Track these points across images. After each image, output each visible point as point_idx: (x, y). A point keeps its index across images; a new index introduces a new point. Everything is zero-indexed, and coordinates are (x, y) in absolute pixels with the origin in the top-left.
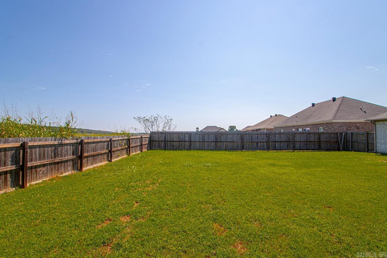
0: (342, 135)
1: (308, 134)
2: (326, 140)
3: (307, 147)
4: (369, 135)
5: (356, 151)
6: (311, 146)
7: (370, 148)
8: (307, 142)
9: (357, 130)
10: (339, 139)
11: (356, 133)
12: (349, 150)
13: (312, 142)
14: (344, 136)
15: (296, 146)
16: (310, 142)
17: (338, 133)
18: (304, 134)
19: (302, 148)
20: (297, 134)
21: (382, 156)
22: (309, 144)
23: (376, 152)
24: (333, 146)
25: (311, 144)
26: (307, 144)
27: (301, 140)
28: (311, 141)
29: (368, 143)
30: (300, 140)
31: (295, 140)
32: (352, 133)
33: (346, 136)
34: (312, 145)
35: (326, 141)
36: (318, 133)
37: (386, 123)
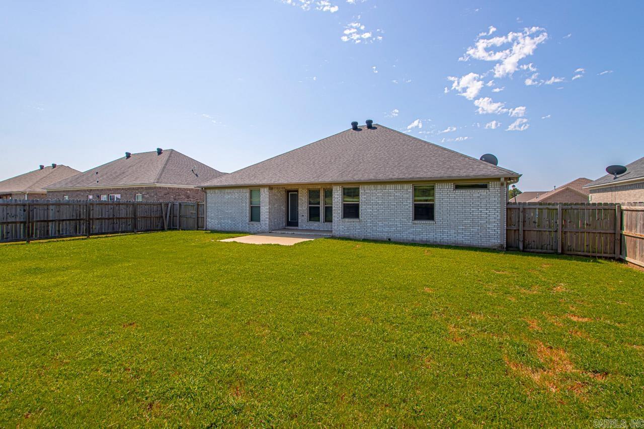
0: (168, 206)
1: (117, 205)
2: (144, 215)
3: (113, 228)
4: (200, 206)
5: (184, 230)
6: (121, 226)
7: (200, 224)
8: (113, 219)
9: (187, 199)
10: (164, 213)
11: (185, 204)
12: (176, 229)
13: (122, 218)
14: (171, 210)
15: (92, 228)
16: (119, 218)
17: (163, 205)
18: (110, 206)
19: (104, 231)
20: (95, 206)
21: (212, 234)
22: (117, 223)
23: (206, 230)
24: (156, 223)
25: (121, 223)
26: (114, 223)
27: (104, 216)
28: (121, 217)
29: (198, 218)
30: (100, 217)
31: (91, 217)
32: (180, 205)
33: (173, 208)
34: (122, 224)
35: (144, 217)
36: (133, 204)
37: (217, 191)
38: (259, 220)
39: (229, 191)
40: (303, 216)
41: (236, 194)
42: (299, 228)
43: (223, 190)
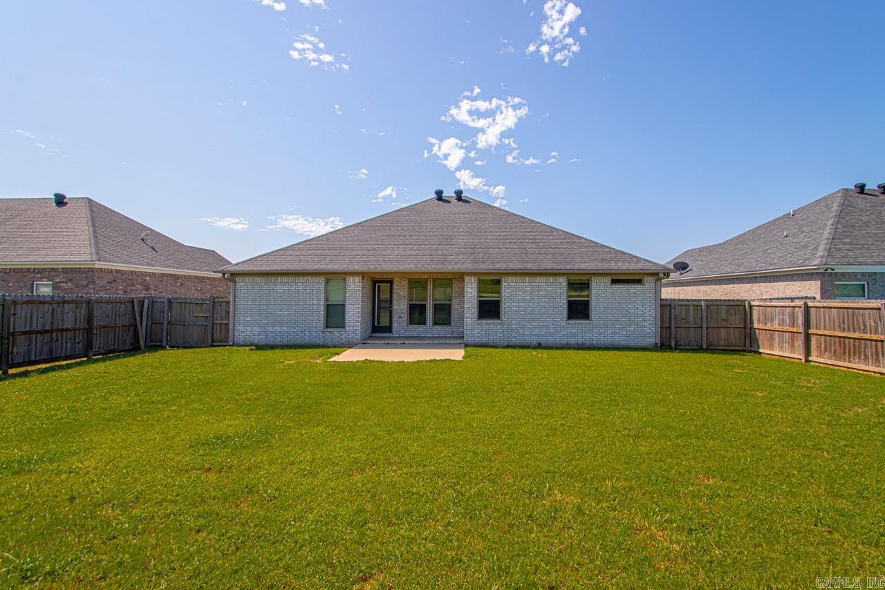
0: (142, 306)
1: (58, 303)
2: (104, 321)
3: (51, 351)
4: (217, 305)
5: (178, 347)
6: (64, 344)
7: (217, 336)
8: (51, 331)
10: (138, 318)
11: (181, 301)
12: (162, 347)
13: (68, 330)
14: (148, 308)
15: (12, 352)
16: (62, 330)
17: (135, 302)
18: (46, 306)
19: (33, 359)
20: (19, 307)
22: (57, 340)
23: (233, 345)
24: (122, 337)
25: (64, 340)
26: (52, 341)
27: (34, 327)
28: (65, 327)
29: (213, 324)
30: (27, 329)
31: (11, 330)
32: (170, 302)
33: (152, 308)
34: (66, 342)
35: (105, 327)
36: (89, 302)
37: (258, 279)
38: (342, 325)
39: (285, 279)
40: (400, 317)
41: (300, 285)
42: (394, 335)
43: (272, 279)
